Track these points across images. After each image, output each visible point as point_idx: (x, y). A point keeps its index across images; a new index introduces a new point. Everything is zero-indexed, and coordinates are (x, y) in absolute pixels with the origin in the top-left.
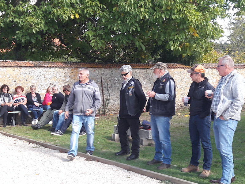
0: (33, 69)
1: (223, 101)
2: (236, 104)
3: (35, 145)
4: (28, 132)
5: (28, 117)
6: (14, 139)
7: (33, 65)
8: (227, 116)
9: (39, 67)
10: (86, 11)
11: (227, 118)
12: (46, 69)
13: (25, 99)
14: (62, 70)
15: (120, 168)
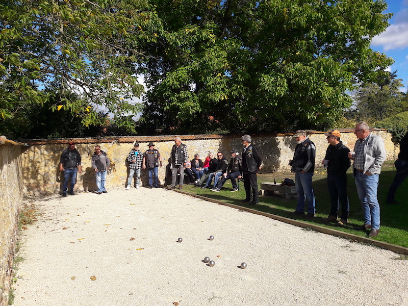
0: (195, 141)
1: (369, 159)
2: (379, 160)
3: (199, 199)
4: (193, 189)
5: (193, 178)
6: (183, 195)
7: (195, 138)
8: (373, 171)
9: (199, 139)
10: (232, 93)
11: (373, 173)
12: (204, 140)
13: (190, 164)
14: (217, 140)
15: (268, 218)
